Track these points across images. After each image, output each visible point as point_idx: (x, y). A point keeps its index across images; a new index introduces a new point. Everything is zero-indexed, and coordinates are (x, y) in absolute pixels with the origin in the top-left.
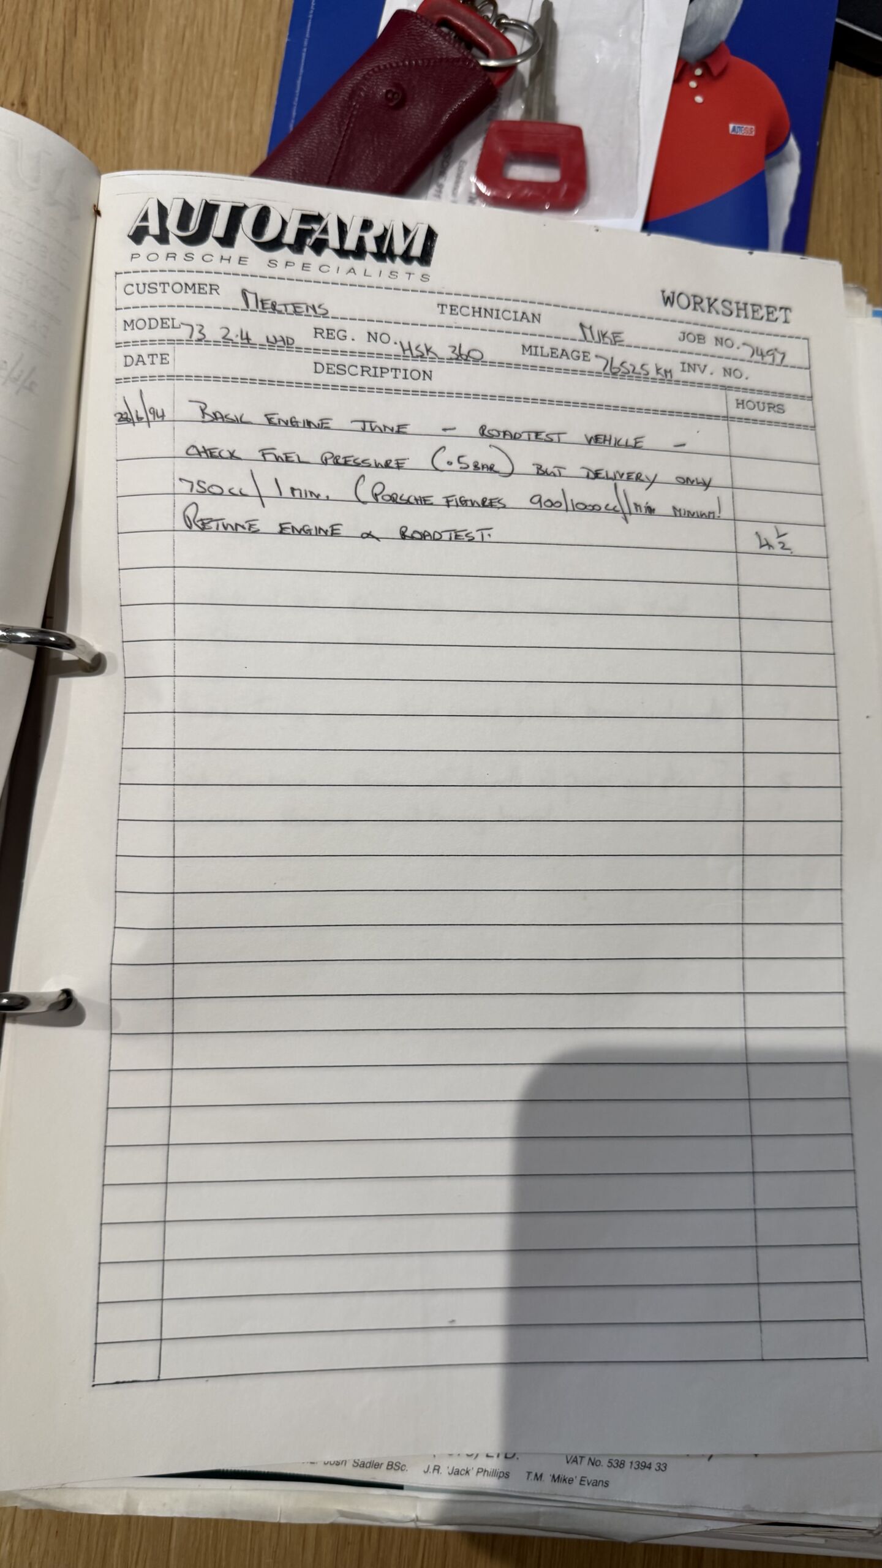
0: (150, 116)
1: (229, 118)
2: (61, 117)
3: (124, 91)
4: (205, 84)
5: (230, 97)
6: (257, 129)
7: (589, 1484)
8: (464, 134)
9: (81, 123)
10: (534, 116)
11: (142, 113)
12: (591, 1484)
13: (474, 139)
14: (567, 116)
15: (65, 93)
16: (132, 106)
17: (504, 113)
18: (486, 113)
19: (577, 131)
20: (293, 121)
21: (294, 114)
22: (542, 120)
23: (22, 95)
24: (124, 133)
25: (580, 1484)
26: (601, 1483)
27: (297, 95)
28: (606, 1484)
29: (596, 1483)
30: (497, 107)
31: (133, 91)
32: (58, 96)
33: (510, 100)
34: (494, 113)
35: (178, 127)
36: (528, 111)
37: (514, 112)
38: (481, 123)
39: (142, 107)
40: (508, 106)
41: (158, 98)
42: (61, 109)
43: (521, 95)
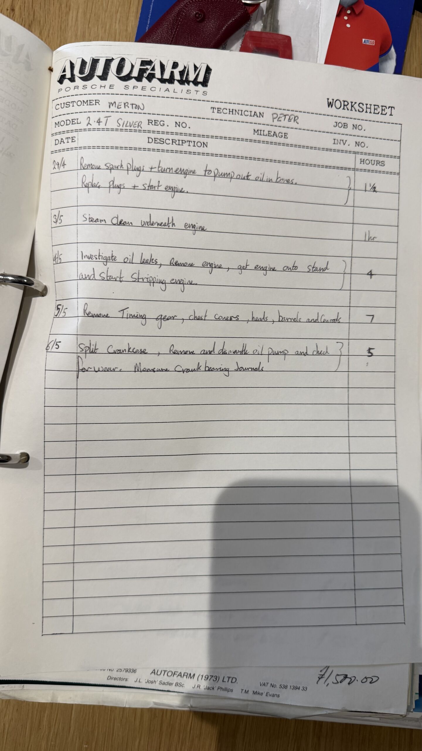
0: (77, 20)
1: (116, 23)
2: (31, 17)
3: (63, 6)
4: (104, 5)
5: (117, 12)
6: (129, 29)
7: (270, 696)
8: (233, 37)
9: (41, 22)
10: (268, 30)
11: (72, 17)
12: (271, 696)
13: (238, 40)
14: (284, 30)
15: (34, 5)
16: (67, 13)
17: (253, 27)
18: (244, 27)
19: (288, 39)
20: (148, 26)
21: (149, 22)
22: (271, 32)
23: (12, 5)
24: (63, 28)
25: (266, 695)
26: (276, 695)
27: (151, 12)
28: (278, 696)
29: (273, 696)
30: (250, 24)
31: (68, 7)
32: (31, 7)
33: (256, 21)
34: (248, 27)
35: (90, 25)
36: (265, 27)
37: (257, 27)
38: (241, 32)
39: (72, 14)
40: (255, 24)
41: (81, 10)
42: (32, 13)
43: (261, 19)
